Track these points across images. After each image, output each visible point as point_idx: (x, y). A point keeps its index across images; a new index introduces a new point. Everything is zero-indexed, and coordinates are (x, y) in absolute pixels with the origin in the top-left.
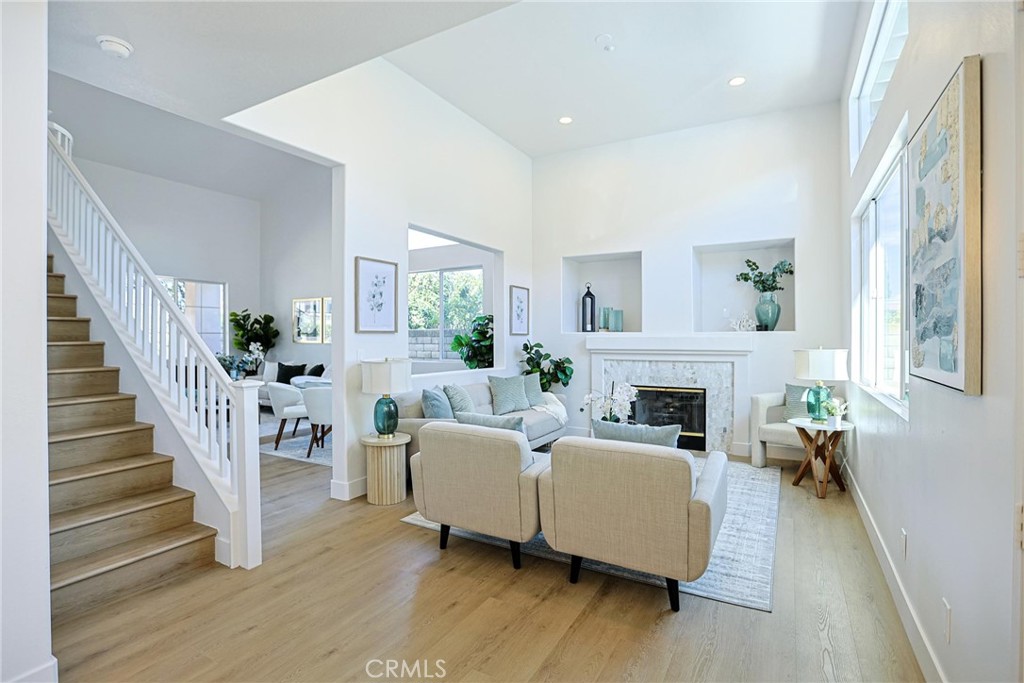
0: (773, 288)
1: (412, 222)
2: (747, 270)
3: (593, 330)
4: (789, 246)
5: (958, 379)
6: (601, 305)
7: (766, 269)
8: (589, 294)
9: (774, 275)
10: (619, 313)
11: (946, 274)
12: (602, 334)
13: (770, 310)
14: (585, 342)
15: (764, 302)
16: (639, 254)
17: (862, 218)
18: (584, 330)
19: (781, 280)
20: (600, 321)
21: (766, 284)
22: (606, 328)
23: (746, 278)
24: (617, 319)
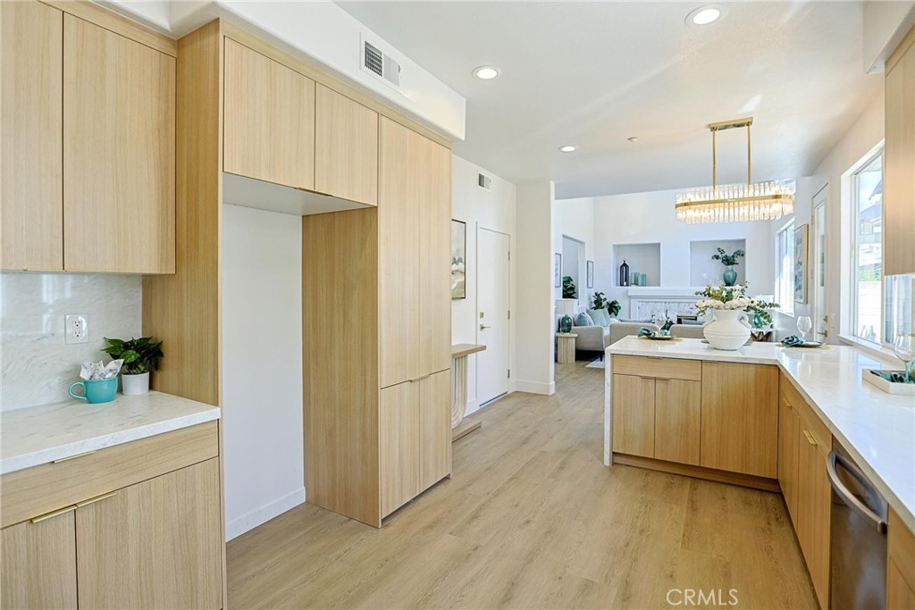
0: (733, 264)
1: (565, 234)
2: (718, 254)
3: (627, 285)
4: (743, 241)
5: (802, 301)
6: (632, 271)
7: (730, 254)
8: (625, 264)
9: (733, 256)
10: (644, 276)
11: (800, 273)
12: (634, 287)
13: (731, 274)
14: (627, 292)
15: (728, 271)
16: (659, 244)
17: (780, 234)
18: (622, 285)
19: (737, 259)
20: (632, 279)
21: (728, 261)
22: (636, 284)
23: (717, 257)
24: (643, 279)
